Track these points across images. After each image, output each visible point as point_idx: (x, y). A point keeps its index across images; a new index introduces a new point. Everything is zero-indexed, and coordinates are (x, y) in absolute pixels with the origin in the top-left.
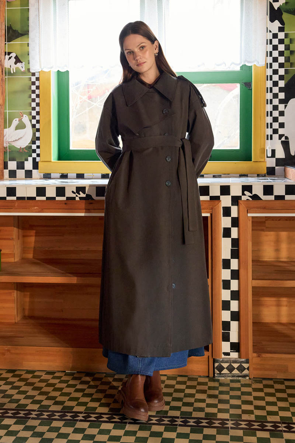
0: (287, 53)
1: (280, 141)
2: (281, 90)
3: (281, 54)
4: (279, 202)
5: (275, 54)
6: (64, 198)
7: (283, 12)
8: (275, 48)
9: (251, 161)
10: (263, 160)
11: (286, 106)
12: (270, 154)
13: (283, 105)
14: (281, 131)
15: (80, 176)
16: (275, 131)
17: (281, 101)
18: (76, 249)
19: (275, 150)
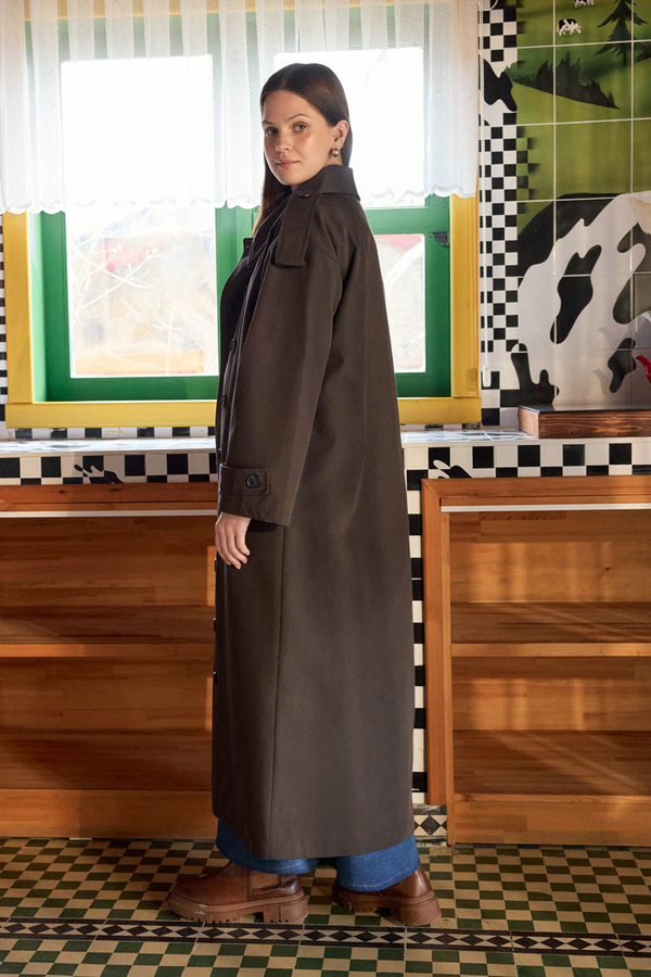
0: (522, 170)
1: (509, 353)
2: (510, 246)
3: (510, 171)
4: (506, 482)
5: (498, 171)
6: (58, 481)
7: (513, 83)
8: (497, 158)
9: (450, 396)
10: (473, 394)
11: (520, 281)
12: (488, 383)
13: (516, 279)
14: (511, 333)
15: (93, 433)
16: (499, 334)
17: (511, 271)
18: (88, 586)
19: (498, 373)
